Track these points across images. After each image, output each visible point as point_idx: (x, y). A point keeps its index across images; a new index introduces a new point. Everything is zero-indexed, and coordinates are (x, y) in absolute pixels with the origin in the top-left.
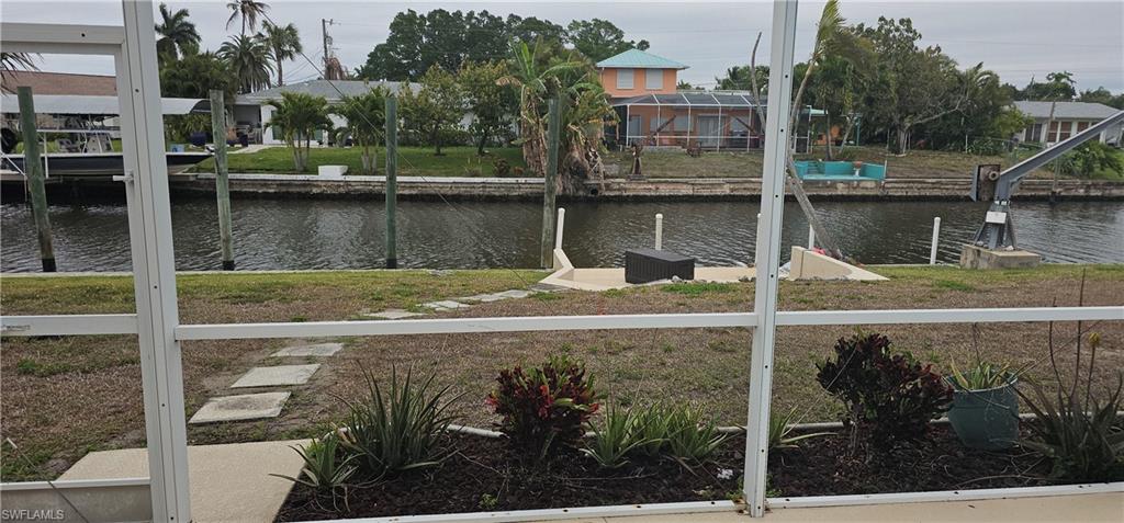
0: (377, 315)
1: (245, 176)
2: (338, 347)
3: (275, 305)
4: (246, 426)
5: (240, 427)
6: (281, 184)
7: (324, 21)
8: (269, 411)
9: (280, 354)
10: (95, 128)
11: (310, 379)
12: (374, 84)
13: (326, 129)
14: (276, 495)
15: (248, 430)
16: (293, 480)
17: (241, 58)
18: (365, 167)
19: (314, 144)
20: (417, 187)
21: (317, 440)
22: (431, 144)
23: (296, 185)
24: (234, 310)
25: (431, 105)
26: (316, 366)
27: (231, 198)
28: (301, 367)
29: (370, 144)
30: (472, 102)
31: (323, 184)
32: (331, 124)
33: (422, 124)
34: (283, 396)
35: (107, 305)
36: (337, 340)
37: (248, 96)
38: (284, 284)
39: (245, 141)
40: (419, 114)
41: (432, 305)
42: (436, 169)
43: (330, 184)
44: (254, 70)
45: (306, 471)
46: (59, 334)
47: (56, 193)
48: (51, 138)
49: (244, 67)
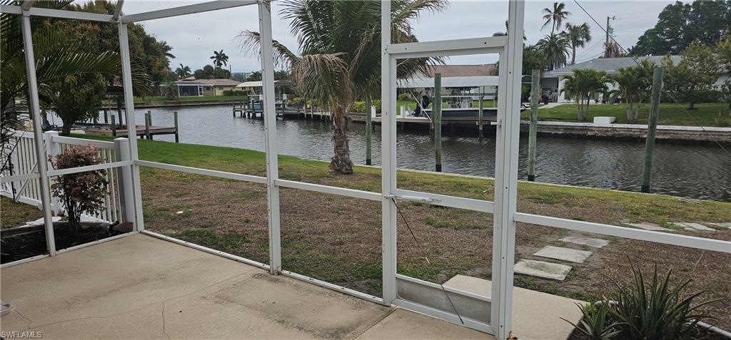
0: (635, 225)
1: (544, 123)
2: (605, 243)
3: (562, 208)
4: (543, 281)
5: (539, 282)
6: (567, 128)
7: (608, 18)
8: (559, 276)
9: (565, 240)
10: (466, 94)
11: (585, 261)
12: (641, 59)
13: (602, 92)
14: (562, 332)
15: (543, 284)
16: (574, 325)
17: (549, 48)
18: (629, 117)
19: (592, 102)
20: (670, 133)
21: (589, 304)
22: (684, 101)
23: (578, 130)
24: (536, 206)
25: (689, 71)
26: (590, 253)
27: (537, 137)
28: (579, 251)
29: (634, 101)
30: (728, 68)
31: (597, 129)
32: (607, 88)
33: (679, 86)
34: (567, 268)
35: (467, 194)
36: (605, 238)
37: (551, 72)
38: (567, 193)
39: (546, 101)
40: (678, 79)
41: (682, 225)
42: (688, 120)
43: (601, 129)
44: (557, 55)
45: (583, 322)
46: (444, 205)
47: (446, 130)
48: (445, 100)
49: (551, 54)
